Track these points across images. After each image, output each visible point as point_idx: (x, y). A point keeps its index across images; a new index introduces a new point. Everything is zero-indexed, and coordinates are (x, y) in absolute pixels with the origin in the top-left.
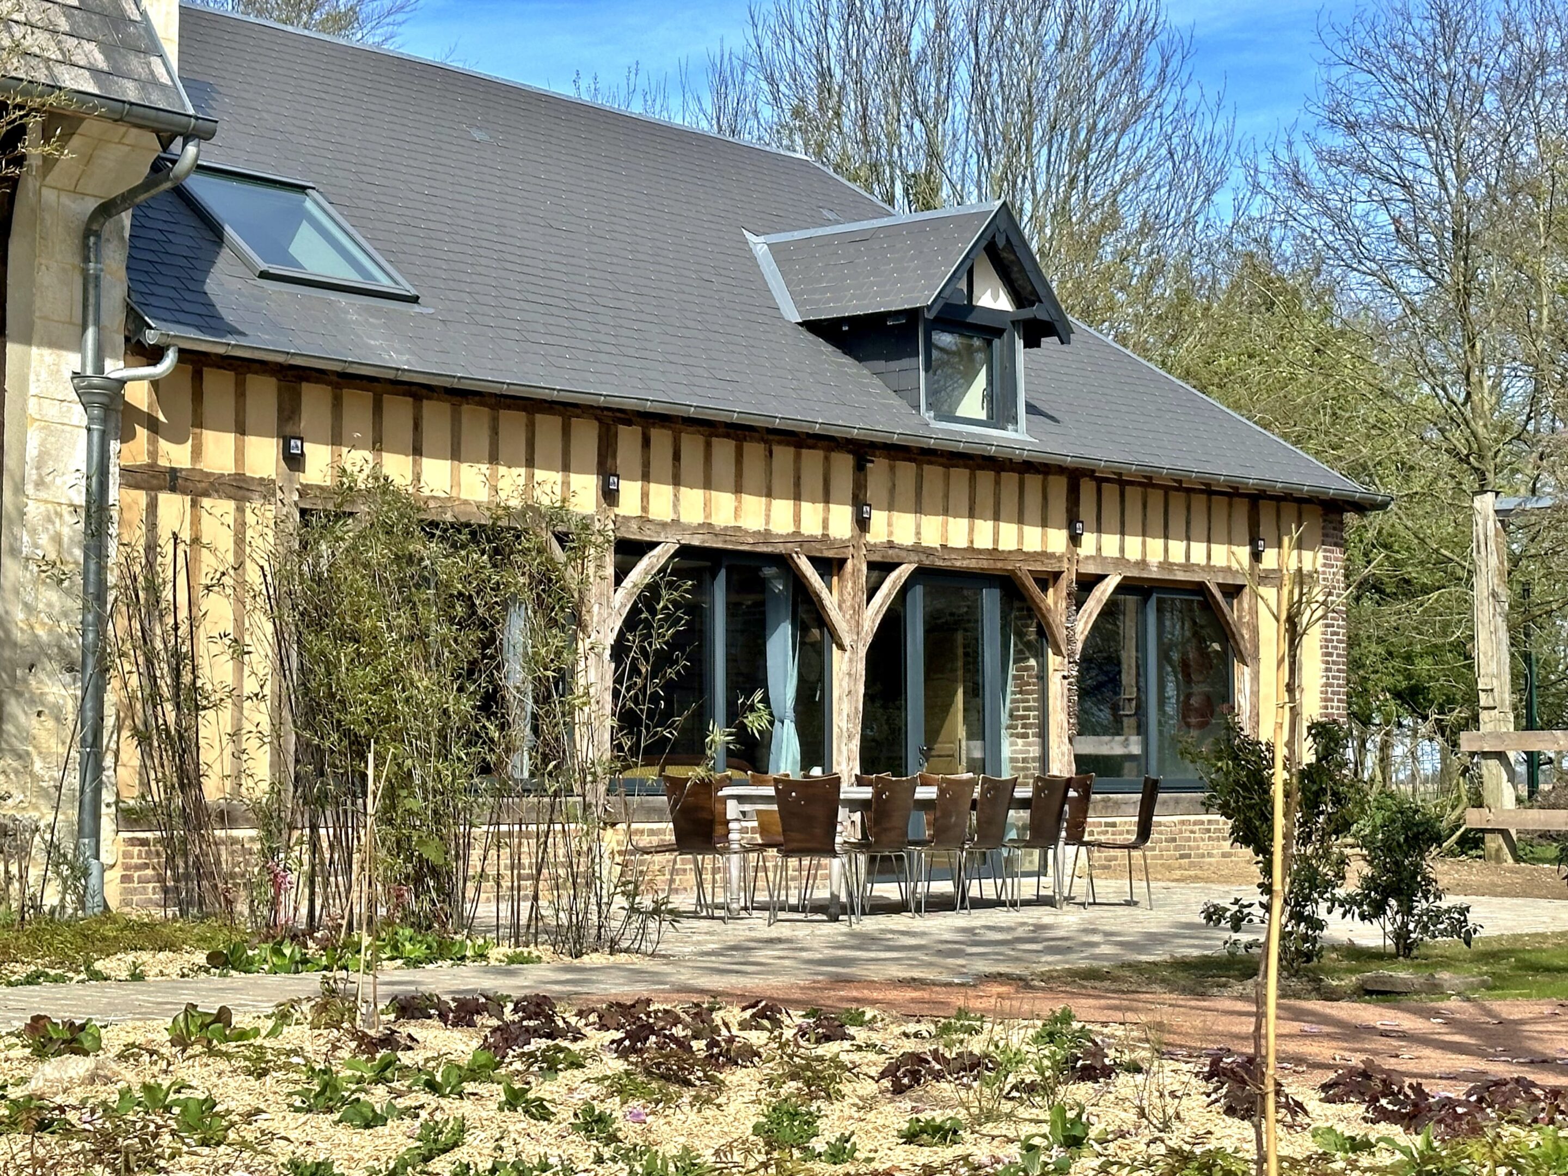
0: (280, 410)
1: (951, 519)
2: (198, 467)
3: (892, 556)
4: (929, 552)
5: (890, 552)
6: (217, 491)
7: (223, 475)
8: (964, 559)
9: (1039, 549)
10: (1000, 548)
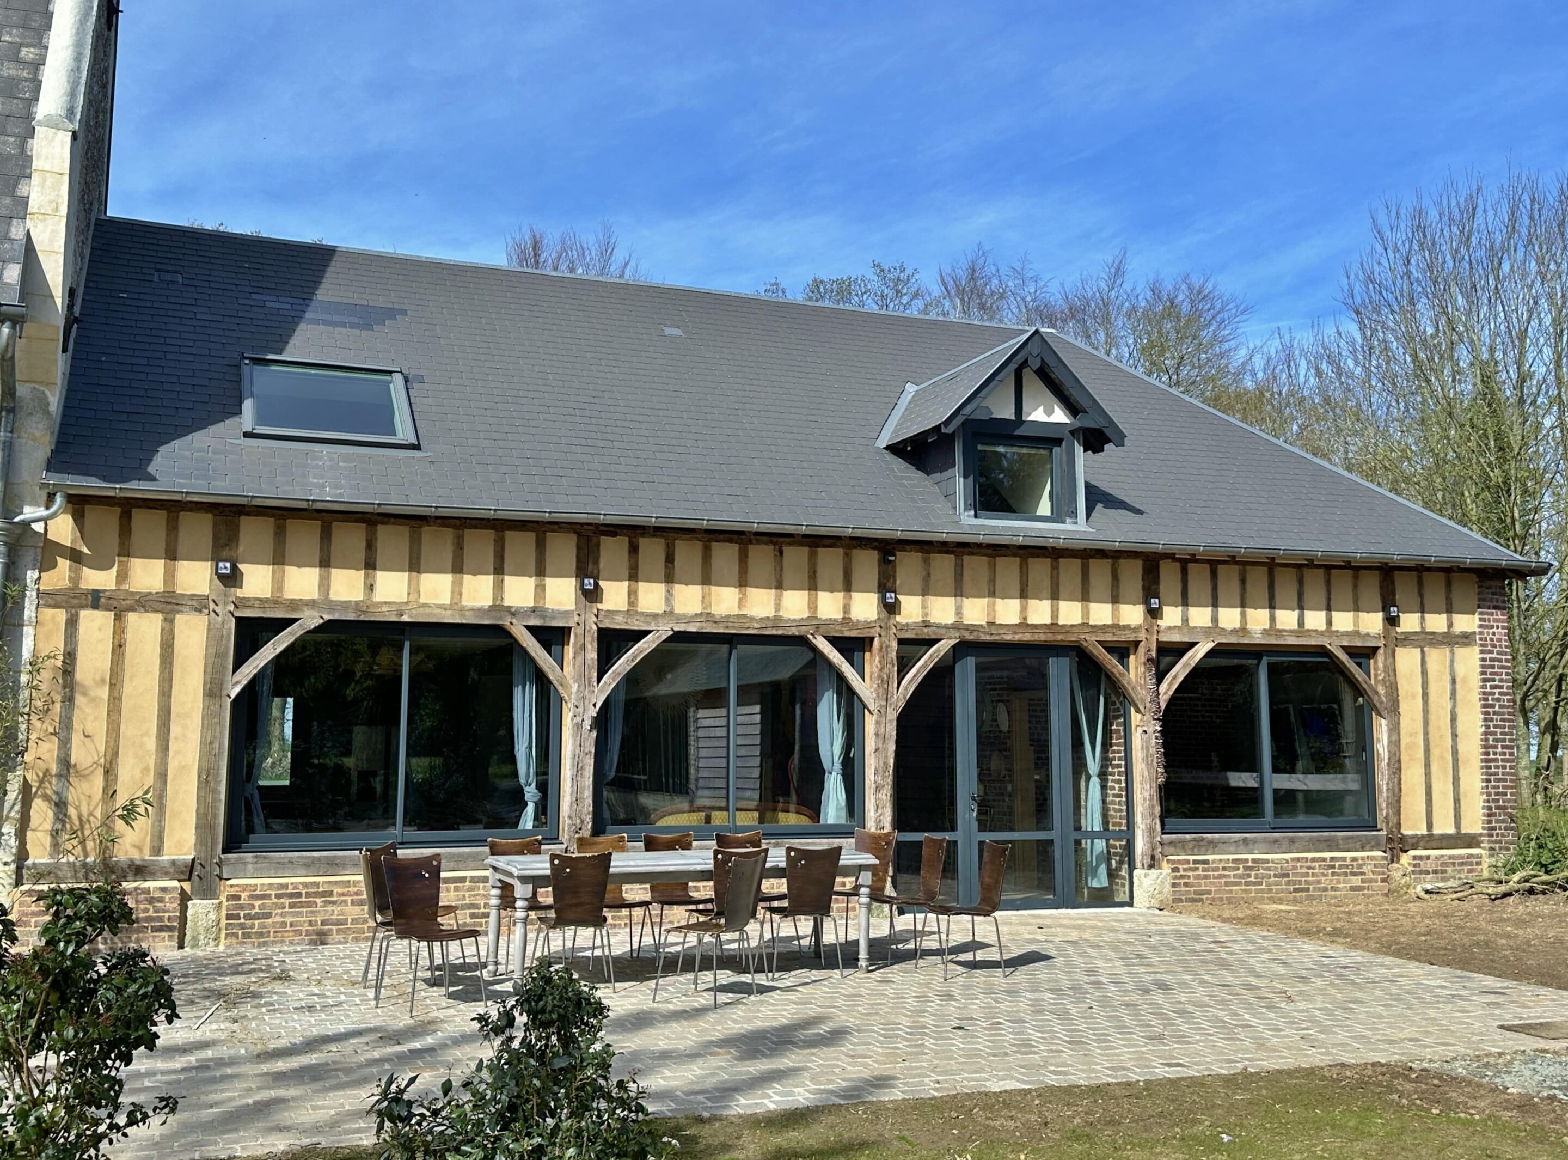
0: (216, 538)
1: (998, 601)
2: (123, 587)
3: (927, 633)
4: (971, 628)
5: (926, 630)
6: (143, 607)
7: (150, 594)
8: (1015, 633)
9: (1109, 622)
10: (1061, 622)
